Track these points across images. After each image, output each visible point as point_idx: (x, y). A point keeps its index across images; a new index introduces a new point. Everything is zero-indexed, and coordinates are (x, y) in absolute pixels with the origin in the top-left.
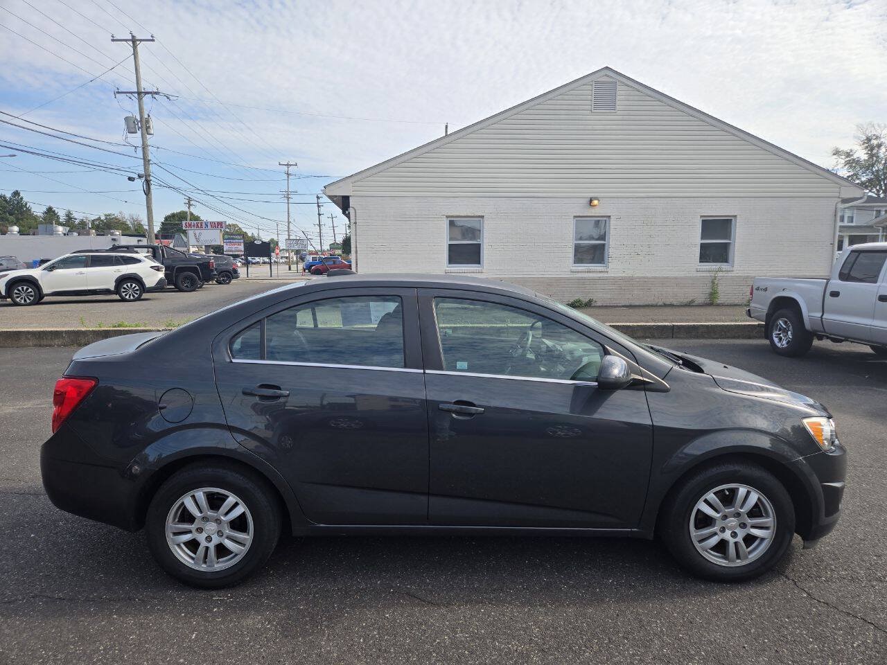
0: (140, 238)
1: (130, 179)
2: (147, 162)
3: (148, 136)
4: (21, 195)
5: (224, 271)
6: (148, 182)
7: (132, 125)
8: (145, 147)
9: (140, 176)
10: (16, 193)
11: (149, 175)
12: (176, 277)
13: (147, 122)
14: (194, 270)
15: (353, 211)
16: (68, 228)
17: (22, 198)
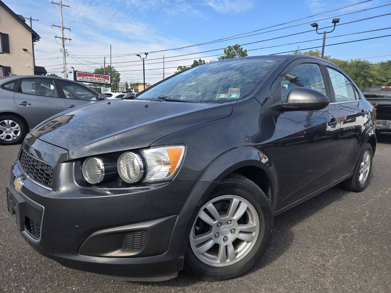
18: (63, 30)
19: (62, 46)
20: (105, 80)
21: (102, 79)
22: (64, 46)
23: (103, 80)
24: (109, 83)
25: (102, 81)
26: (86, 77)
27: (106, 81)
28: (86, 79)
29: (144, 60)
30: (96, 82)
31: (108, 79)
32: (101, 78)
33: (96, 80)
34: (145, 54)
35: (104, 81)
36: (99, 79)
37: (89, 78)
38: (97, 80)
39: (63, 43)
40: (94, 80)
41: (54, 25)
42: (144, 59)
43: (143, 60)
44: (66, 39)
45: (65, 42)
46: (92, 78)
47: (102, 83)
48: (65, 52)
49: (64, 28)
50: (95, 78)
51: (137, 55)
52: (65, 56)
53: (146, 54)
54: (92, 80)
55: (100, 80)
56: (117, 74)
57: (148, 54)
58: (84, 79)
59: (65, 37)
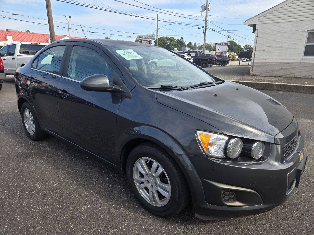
0: (210, 51)
1: (199, 28)
2: (206, 21)
3: (208, 12)
4: (183, 38)
5: (223, 61)
6: (206, 29)
7: (203, 8)
8: (206, 16)
9: (203, 27)
10: (182, 38)
11: (206, 27)
12: (201, 62)
13: (209, 6)
14: (207, 60)
15: (257, 31)
16: (190, 48)
17: (183, 40)
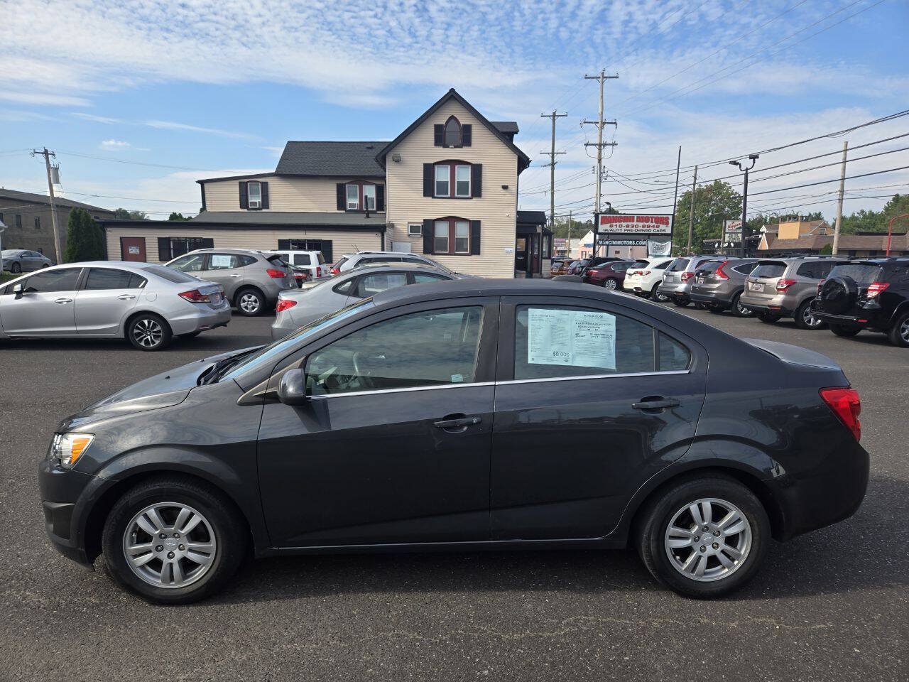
18: (602, 128)
19: (597, 160)
20: (658, 227)
21: (651, 225)
22: (600, 161)
23: (654, 227)
24: (668, 231)
25: (652, 229)
26: (618, 224)
27: (662, 227)
28: (618, 228)
29: (749, 171)
30: (638, 232)
31: (667, 224)
32: (650, 223)
33: (639, 228)
34: (750, 158)
35: (657, 229)
36: (646, 224)
37: (624, 224)
38: (641, 228)
39: (600, 154)
40: (634, 229)
41: (585, 122)
42: (747, 169)
43: (744, 172)
44: (605, 145)
45: (603, 151)
46: (630, 224)
47: (652, 232)
48: (601, 174)
49: (605, 123)
50: (638, 223)
51: (731, 163)
52: (600, 180)
53: (754, 157)
54: (630, 228)
55: (649, 226)
56: (735, 198)
57: (758, 157)
58: (614, 228)
59: (604, 141)
